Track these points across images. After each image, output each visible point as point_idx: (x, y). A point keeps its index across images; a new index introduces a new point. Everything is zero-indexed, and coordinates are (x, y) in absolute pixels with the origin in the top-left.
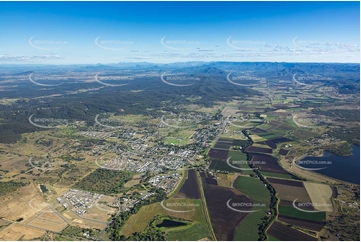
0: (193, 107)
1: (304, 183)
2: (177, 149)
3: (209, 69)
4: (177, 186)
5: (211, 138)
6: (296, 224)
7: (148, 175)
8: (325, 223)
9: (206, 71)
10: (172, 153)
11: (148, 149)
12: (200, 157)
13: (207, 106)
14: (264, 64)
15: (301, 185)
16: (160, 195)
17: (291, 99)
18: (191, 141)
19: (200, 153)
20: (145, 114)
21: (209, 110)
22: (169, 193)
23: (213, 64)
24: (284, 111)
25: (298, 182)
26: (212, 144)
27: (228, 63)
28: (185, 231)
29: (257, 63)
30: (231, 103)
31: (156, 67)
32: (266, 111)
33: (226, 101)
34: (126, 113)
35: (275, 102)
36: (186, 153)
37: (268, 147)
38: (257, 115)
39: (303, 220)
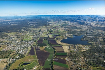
0: (32, 29)
1: (62, 46)
2: (28, 41)
3: (37, 17)
4: (28, 52)
5: (38, 37)
6: (60, 57)
7: (18, 50)
8: (67, 55)
9: (36, 18)
10: (26, 43)
11: (18, 43)
12: (35, 43)
13: (37, 28)
14: (52, 15)
15: (62, 47)
16: (22, 56)
17: (59, 25)
18: (32, 39)
19: (35, 42)
20: (17, 32)
21: (37, 29)
22: (25, 55)
23: (38, 16)
24: (58, 28)
25: (61, 46)
26: (38, 39)
27: (43, 15)
28: (30, 65)
29: (51, 15)
30: (43, 27)
31: (21, 17)
32: (53, 28)
33: (42, 26)
34: (10, 32)
35: (55, 26)
36: (30, 42)
37: (53, 38)
38: (51, 30)
39: (62, 56)
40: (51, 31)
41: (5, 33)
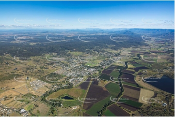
0: (108, 50)
1: (142, 89)
2: (90, 68)
3: (127, 32)
4: (79, 83)
5: (108, 64)
8: (139, 108)
9: (125, 33)
10: (86, 69)
11: (76, 67)
12: (98, 72)
13: (115, 50)
14: (158, 30)
16: (70, 86)
17: (163, 48)
18: (98, 65)
19: (98, 71)
20: (84, 52)
22: (74, 86)
23: (131, 29)
24: (155, 54)
25: (138, 88)
26: (107, 67)
27: (139, 29)
28: (71, 102)
29: (155, 29)
30: (129, 49)
31: (102, 30)
32: (145, 53)
33: (127, 47)
34: (75, 51)
35: (152, 50)
36: (92, 70)
38: (138, 55)
40: (138, 58)
41: (70, 52)
